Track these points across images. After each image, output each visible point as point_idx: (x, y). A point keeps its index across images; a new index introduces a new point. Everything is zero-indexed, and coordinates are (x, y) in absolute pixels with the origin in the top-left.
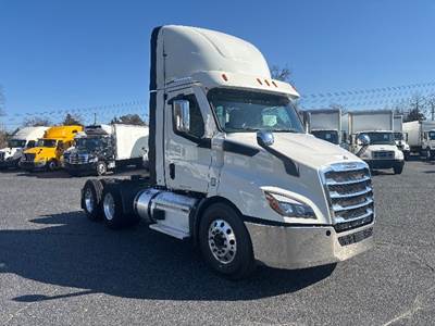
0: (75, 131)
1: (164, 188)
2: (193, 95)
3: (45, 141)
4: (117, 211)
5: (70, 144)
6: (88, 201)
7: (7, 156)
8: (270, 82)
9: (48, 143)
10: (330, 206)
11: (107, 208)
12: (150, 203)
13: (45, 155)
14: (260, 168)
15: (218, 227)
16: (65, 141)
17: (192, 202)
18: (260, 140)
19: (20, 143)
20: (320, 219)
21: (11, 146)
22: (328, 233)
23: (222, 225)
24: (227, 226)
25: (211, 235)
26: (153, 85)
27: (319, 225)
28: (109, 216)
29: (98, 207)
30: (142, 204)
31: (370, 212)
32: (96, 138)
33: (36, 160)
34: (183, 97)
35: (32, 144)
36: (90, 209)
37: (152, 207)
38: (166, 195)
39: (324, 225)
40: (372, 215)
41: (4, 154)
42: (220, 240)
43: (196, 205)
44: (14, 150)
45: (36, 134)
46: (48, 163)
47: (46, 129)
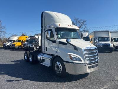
0: (26, 38)
1: (44, 53)
2: (51, 29)
3: (18, 40)
4: (33, 59)
5: (25, 41)
6: (25, 57)
7: (7, 45)
8: (72, 26)
9: (19, 41)
10: (86, 58)
11: (30, 58)
12: (41, 57)
13: (18, 44)
14: (68, 48)
15: (57, 64)
16: (23, 40)
17: (51, 57)
18: (67, 41)
19: (11, 41)
20: (83, 62)
21: (8, 42)
22: (85, 65)
23: (58, 63)
24: (59, 63)
25: (55, 66)
26: (42, 27)
27: (83, 63)
28: (31, 61)
29: (28, 58)
30: (39, 57)
31: (97, 60)
32: (33, 40)
33: (15, 46)
34: (49, 30)
35: (14, 41)
36: (26, 59)
37: (42, 58)
38: (45, 55)
39: (84, 63)
40: (98, 61)
41: (6, 44)
42: (58, 67)
43: (52, 58)
44: (9, 43)
45: (15, 38)
46: (19, 47)
47: (18, 37)
